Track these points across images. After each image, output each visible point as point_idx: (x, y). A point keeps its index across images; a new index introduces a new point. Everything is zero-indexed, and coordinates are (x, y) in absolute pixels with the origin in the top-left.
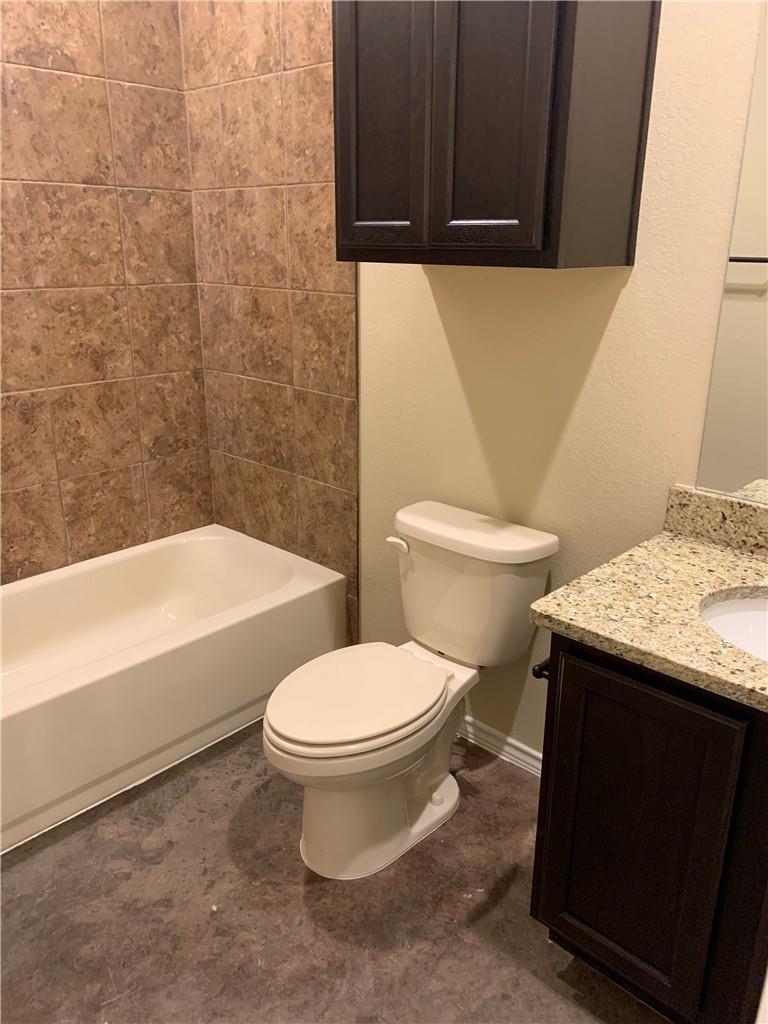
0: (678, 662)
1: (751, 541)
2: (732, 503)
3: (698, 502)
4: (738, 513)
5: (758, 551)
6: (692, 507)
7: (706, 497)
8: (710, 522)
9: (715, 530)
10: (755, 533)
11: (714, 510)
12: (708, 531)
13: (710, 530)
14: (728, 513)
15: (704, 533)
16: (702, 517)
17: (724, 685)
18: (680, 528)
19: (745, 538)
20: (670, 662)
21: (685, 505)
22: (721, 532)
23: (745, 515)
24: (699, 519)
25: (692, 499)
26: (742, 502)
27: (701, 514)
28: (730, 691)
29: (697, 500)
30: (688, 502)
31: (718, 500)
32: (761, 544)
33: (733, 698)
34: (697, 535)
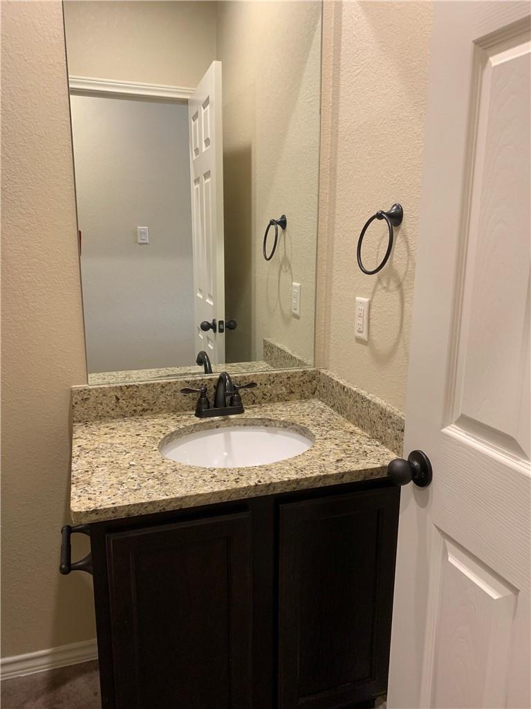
0: (205, 492)
1: (140, 408)
2: (121, 387)
3: (96, 394)
4: (126, 393)
5: (146, 413)
6: (92, 399)
7: (101, 388)
8: (108, 406)
9: (113, 410)
10: (141, 402)
11: (109, 396)
12: (108, 412)
13: (109, 410)
14: (119, 395)
15: (105, 414)
16: (101, 404)
17: (239, 492)
18: (86, 416)
19: (135, 408)
20: (201, 495)
21: (86, 399)
22: (118, 410)
23: (131, 393)
24: (99, 405)
25: (91, 393)
26: (127, 384)
27: (100, 402)
28: (243, 493)
29: (95, 392)
30: (88, 396)
31: (110, 388)
32: (146, 408)
33: (246, 497)
34: (100, 418)
